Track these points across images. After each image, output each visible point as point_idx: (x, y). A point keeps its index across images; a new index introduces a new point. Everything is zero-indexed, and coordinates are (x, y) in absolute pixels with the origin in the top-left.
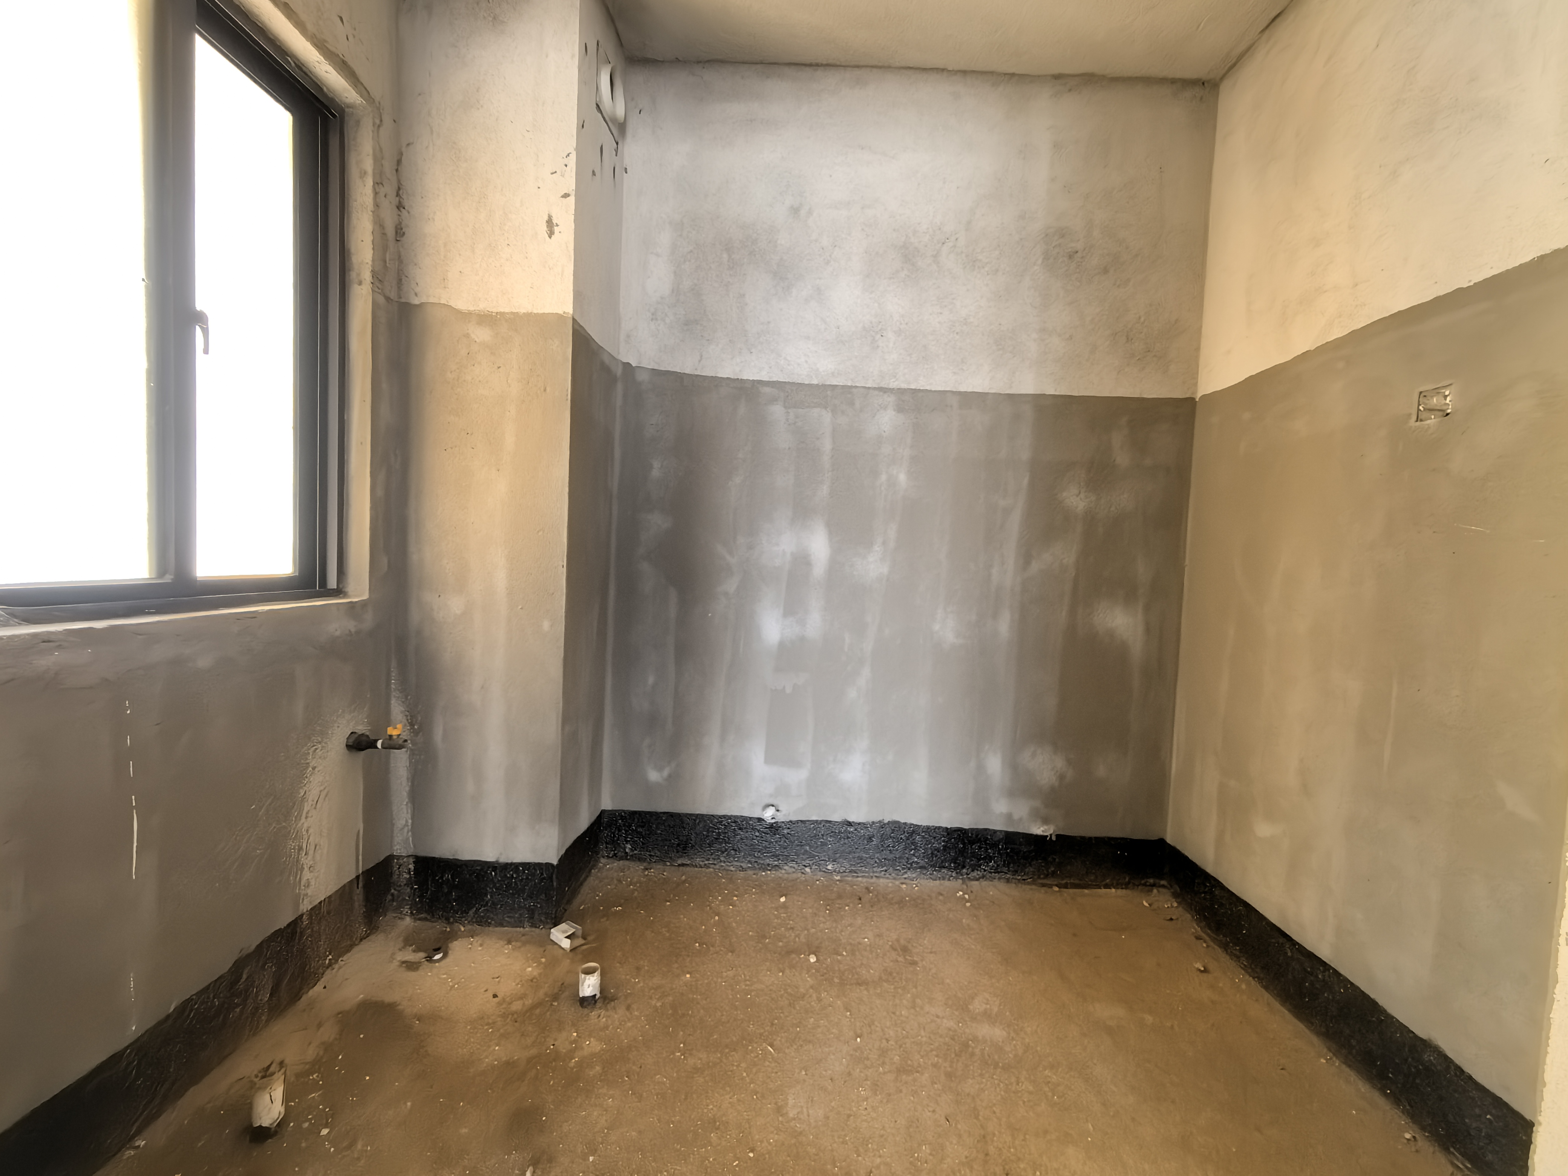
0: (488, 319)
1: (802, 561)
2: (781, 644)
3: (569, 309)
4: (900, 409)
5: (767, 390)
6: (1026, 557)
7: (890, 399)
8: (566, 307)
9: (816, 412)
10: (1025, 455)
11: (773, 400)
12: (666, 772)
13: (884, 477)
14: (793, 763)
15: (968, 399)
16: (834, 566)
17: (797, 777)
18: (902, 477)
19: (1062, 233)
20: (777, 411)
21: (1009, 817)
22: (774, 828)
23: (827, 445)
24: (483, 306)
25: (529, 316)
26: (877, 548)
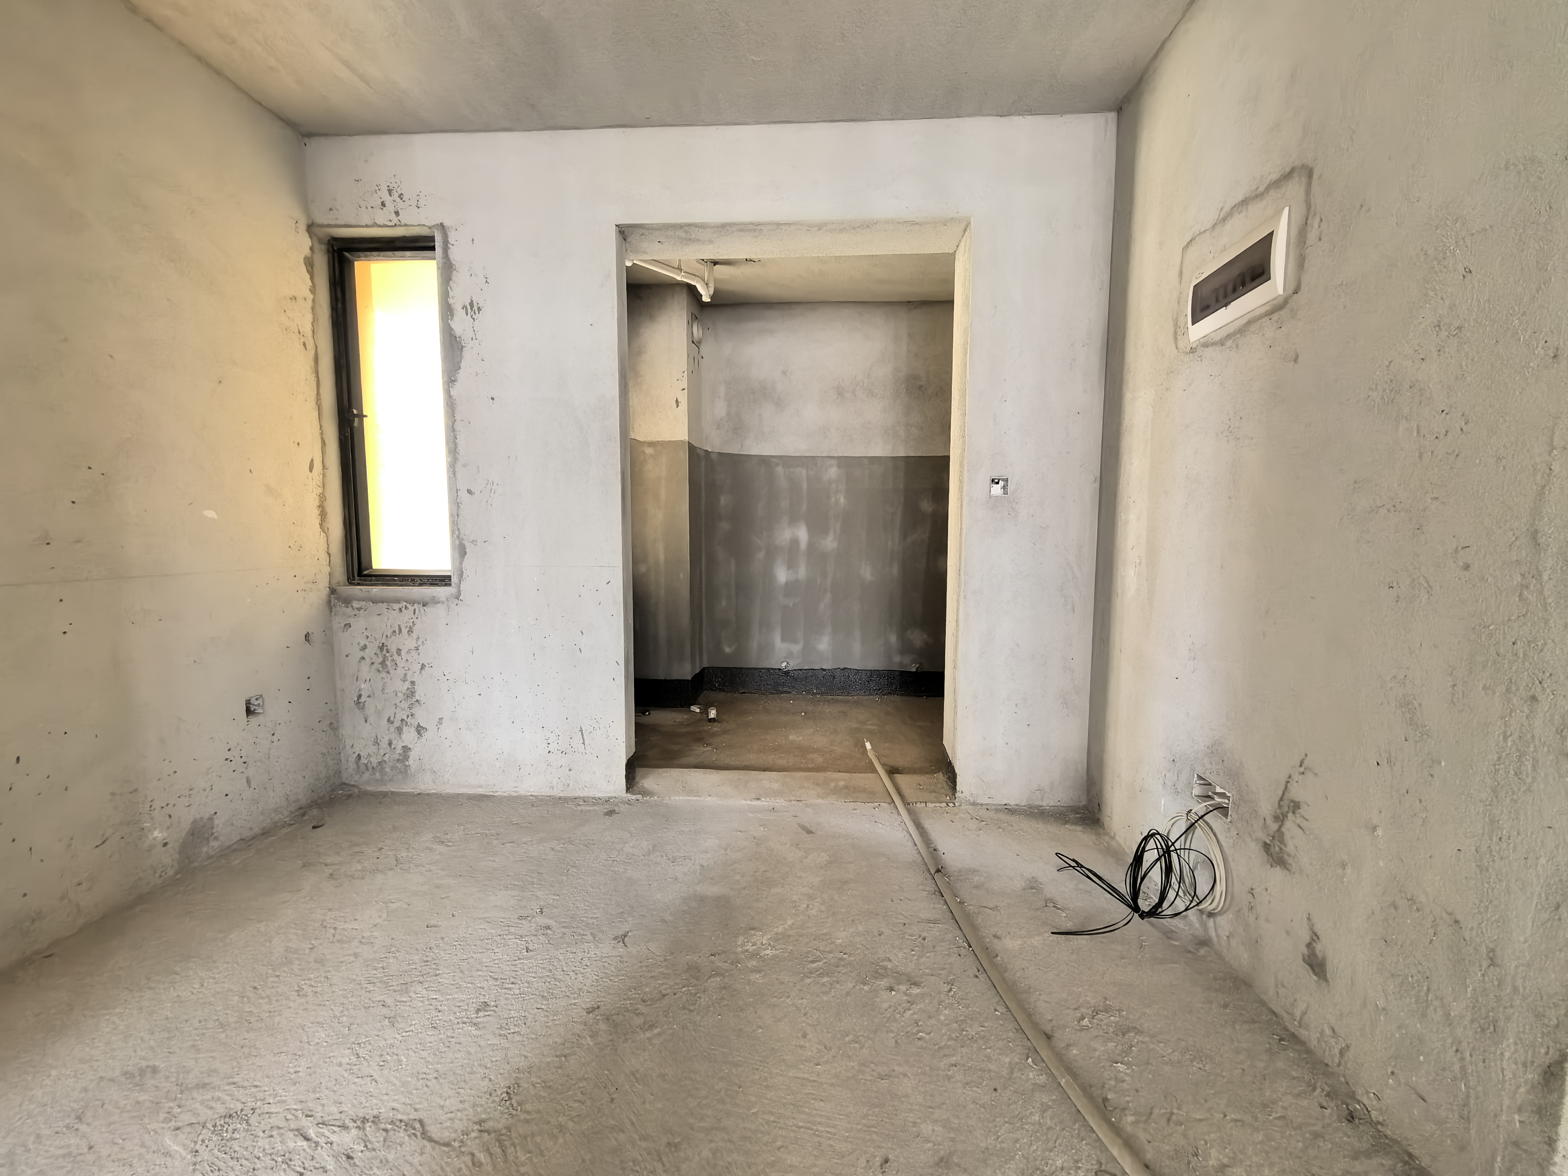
0: (651, 444)
1: (795, 542)
2: (787, 584)
3: (687, 438)
4: (839, 467)
5: (775, 460)
6: (905, 536)
7: (834, 462)
8: (685, 437)
9: (798, 469)
10: (901, 486)
11: (778, 464)
12: (734, 648)
13: (833, 500)
14: (795, 641)
15: (873, 460)
16: (811, 545)
17: (796, 648)
18: (842, 500)
19: (916, 377)
20: (780, 470)
21: (901, 662)
22: (787, 673)
23: (805, 485)
24: (649, 439)
25: (669, 442)
26: (831, 534)
